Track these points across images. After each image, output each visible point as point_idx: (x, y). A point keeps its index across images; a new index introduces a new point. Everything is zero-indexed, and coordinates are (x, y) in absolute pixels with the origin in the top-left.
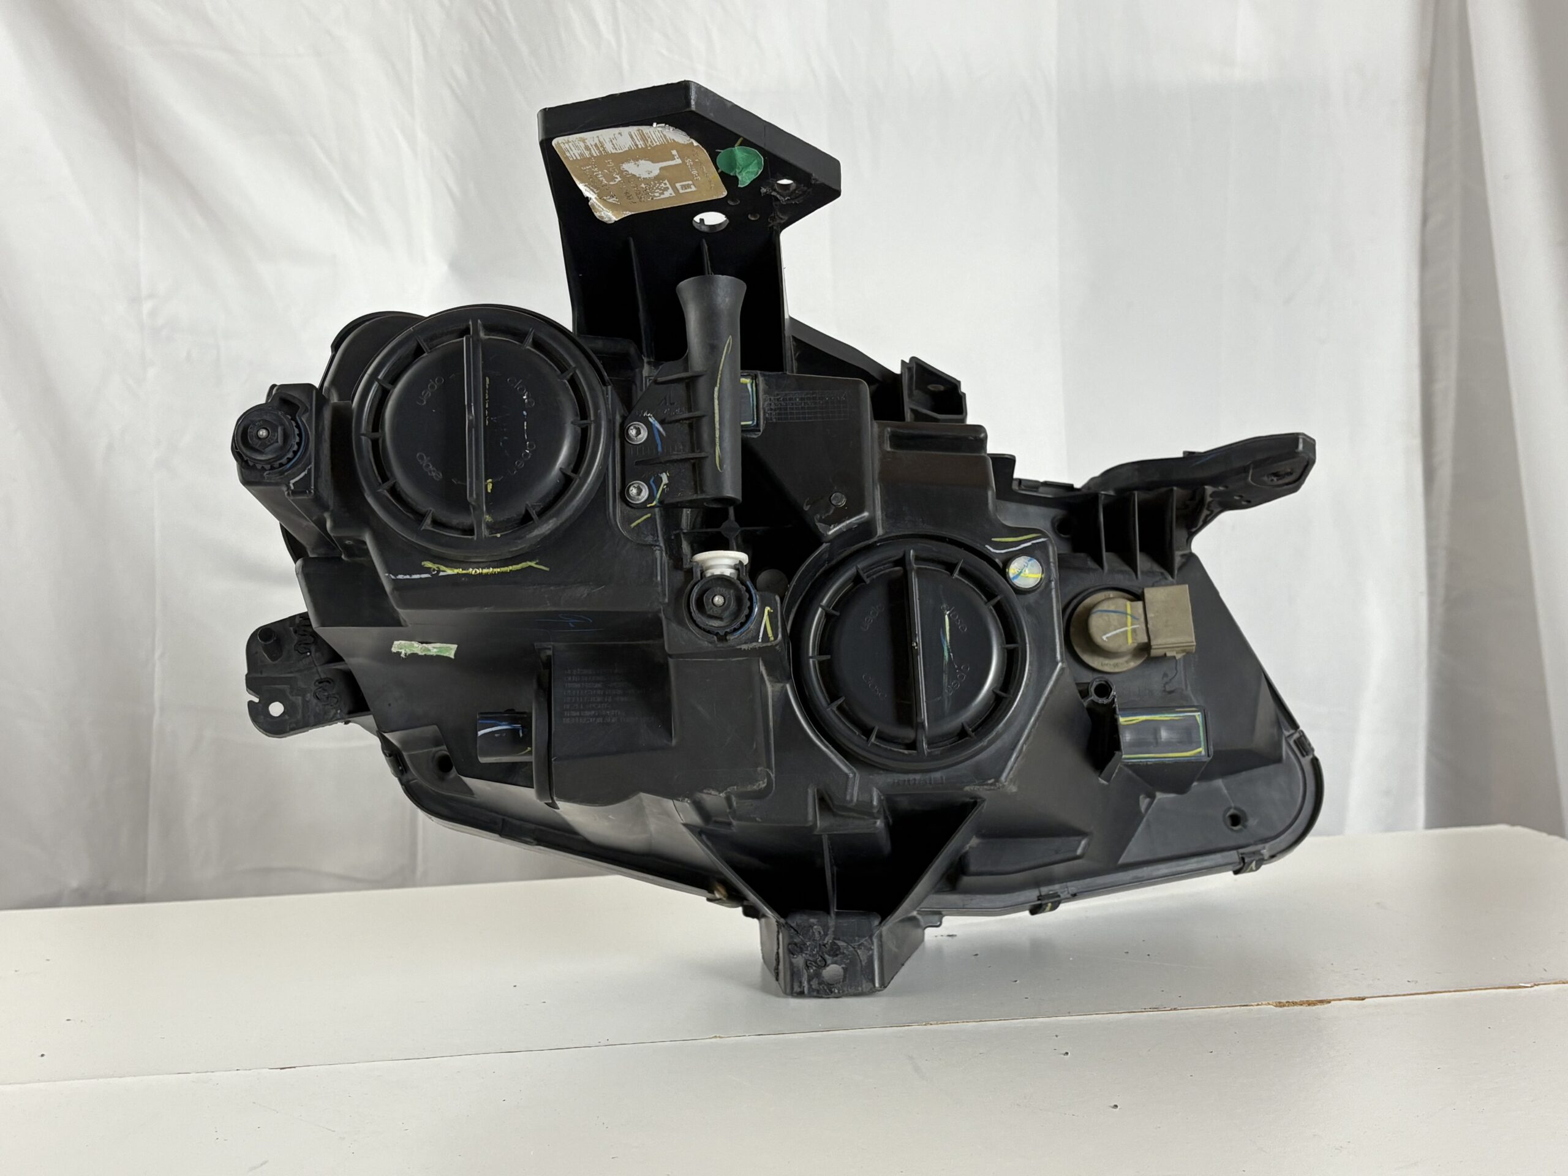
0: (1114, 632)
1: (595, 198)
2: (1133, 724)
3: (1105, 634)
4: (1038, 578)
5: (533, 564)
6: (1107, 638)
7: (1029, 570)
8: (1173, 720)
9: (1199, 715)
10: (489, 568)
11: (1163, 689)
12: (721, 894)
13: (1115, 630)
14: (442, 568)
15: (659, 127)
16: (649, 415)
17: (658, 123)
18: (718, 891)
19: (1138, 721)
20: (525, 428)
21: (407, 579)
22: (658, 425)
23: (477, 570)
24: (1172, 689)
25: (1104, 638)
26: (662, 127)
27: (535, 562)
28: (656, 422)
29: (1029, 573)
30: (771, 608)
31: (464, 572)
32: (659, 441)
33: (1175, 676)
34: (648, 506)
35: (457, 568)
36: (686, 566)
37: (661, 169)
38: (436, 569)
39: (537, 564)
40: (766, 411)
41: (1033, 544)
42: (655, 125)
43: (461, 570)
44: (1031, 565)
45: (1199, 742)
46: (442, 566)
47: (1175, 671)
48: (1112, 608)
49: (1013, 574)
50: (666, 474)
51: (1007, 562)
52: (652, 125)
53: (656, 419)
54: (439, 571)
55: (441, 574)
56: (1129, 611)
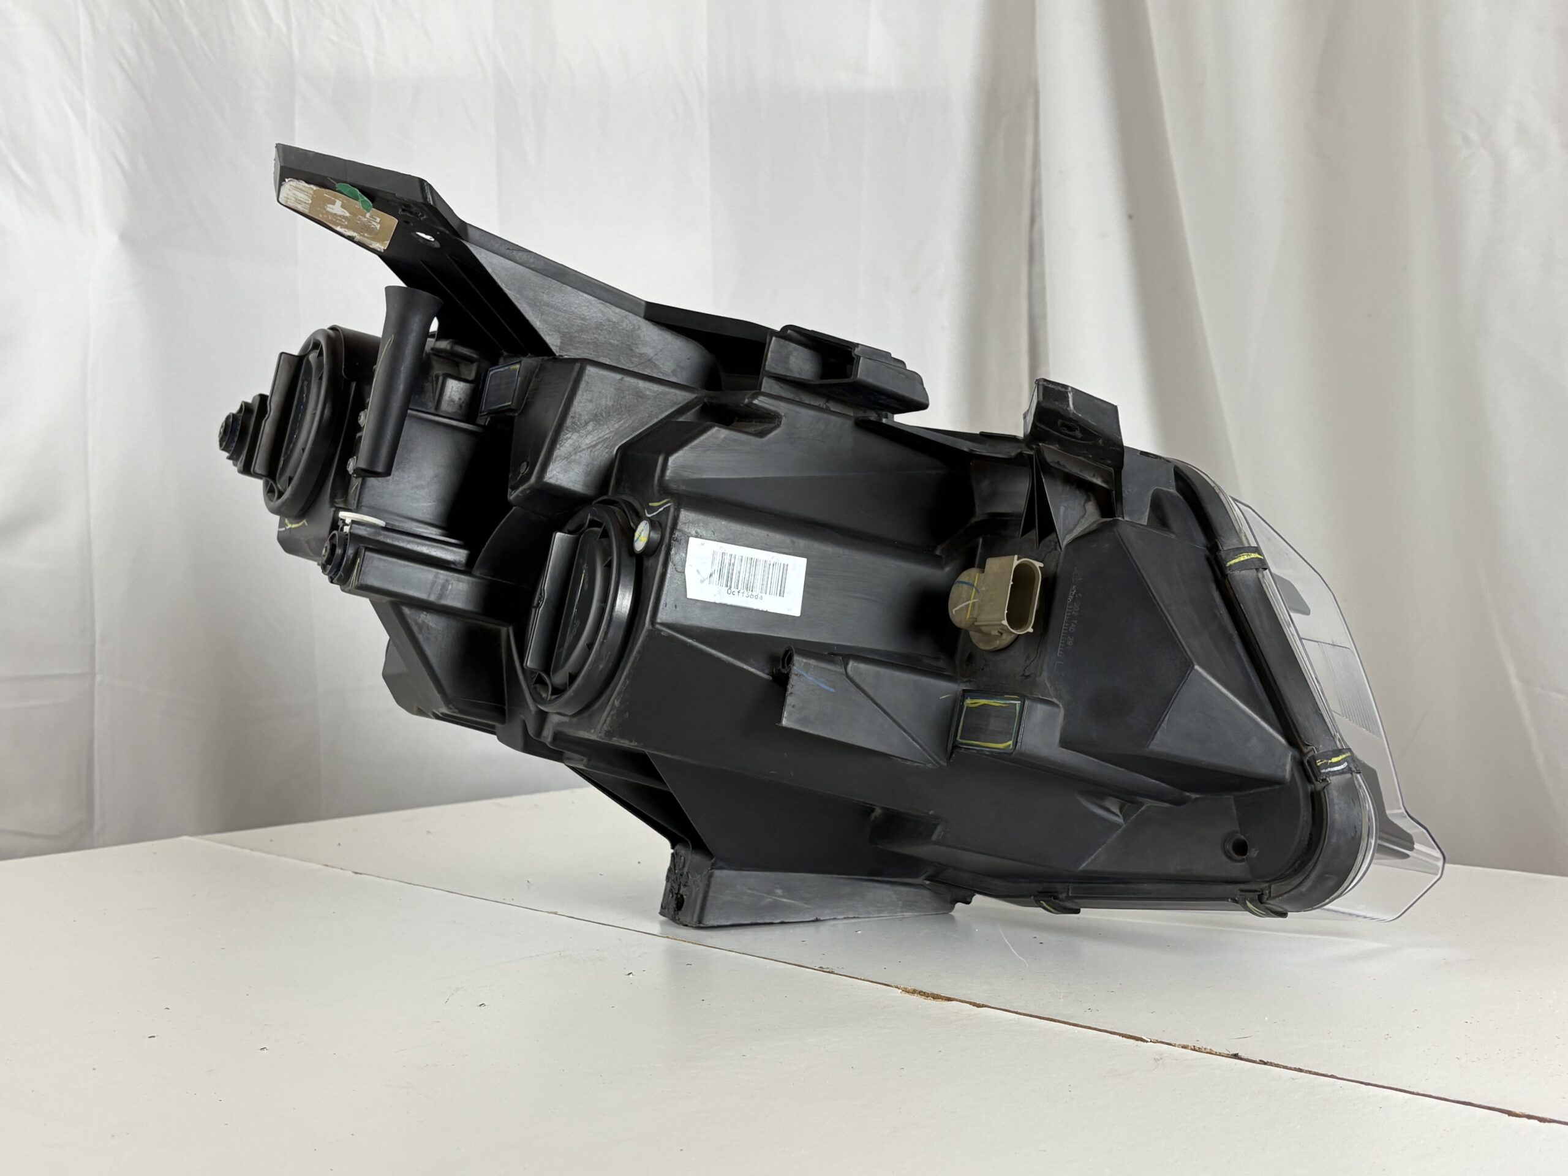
0: (961, 606)
3: (955, 607)
4: (645, 542)
6: (955, 611)
7: (643, 533)
8: (1001, 707)
9: (1018, 704)
11: (1023, 672)
13: (963, 603)
19: (980, 704)
24: (1029, 674)
27: (305, 520)
29: (643, 537)
33: (1035, 657)
41: (664, 508)
44: (645, 529)
45: (1012, 734)
47: (1036, 654)
48: (967, 579)
49: (636, 537)
56: (975, 585)
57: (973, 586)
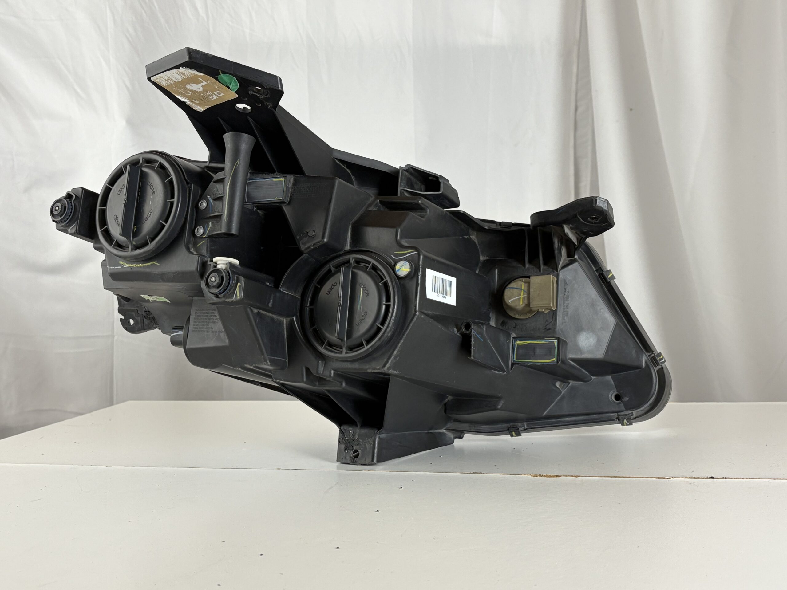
0: (514, 299)
1: (189, 101)
2: (524, 345)
3: (510, 299)
4: (407, 271)
6: (511, 301)
7: (404, 267)
8: (543, 343)
9: (556, 341)
10: (140, 264)
11: (545, 328)
13: (515, 297)
15: (183, 69)
16: (208, 196)
17: (182, 67)
19: (527, 343)
20: (150, 204)
21: (113, 269)
22: (211, 201)
23: (136, 265)
24: (549, 328)
25: (510, 301)
26: (185, 69)
27: (155, 262)
28: (210, 199)
29: (404, 269)
30: (240, 284)
31: (132, 266)
32: (211, 208)
33: (552, 321)
34: (203, 237)
35: (130, 264)
37: (202, 87)
40: (292, 193)
41: (411, 254)
42: (181, 68)
44: (406, 265)
45: (555, 355)
46: (125, 263)
47: (552, 319)
48: (515, 286)
49: (398, 269)
50: (210, 222)
51: (396, 262)
55: (125, 266)
56: (523, 288)
57: (521, 289)
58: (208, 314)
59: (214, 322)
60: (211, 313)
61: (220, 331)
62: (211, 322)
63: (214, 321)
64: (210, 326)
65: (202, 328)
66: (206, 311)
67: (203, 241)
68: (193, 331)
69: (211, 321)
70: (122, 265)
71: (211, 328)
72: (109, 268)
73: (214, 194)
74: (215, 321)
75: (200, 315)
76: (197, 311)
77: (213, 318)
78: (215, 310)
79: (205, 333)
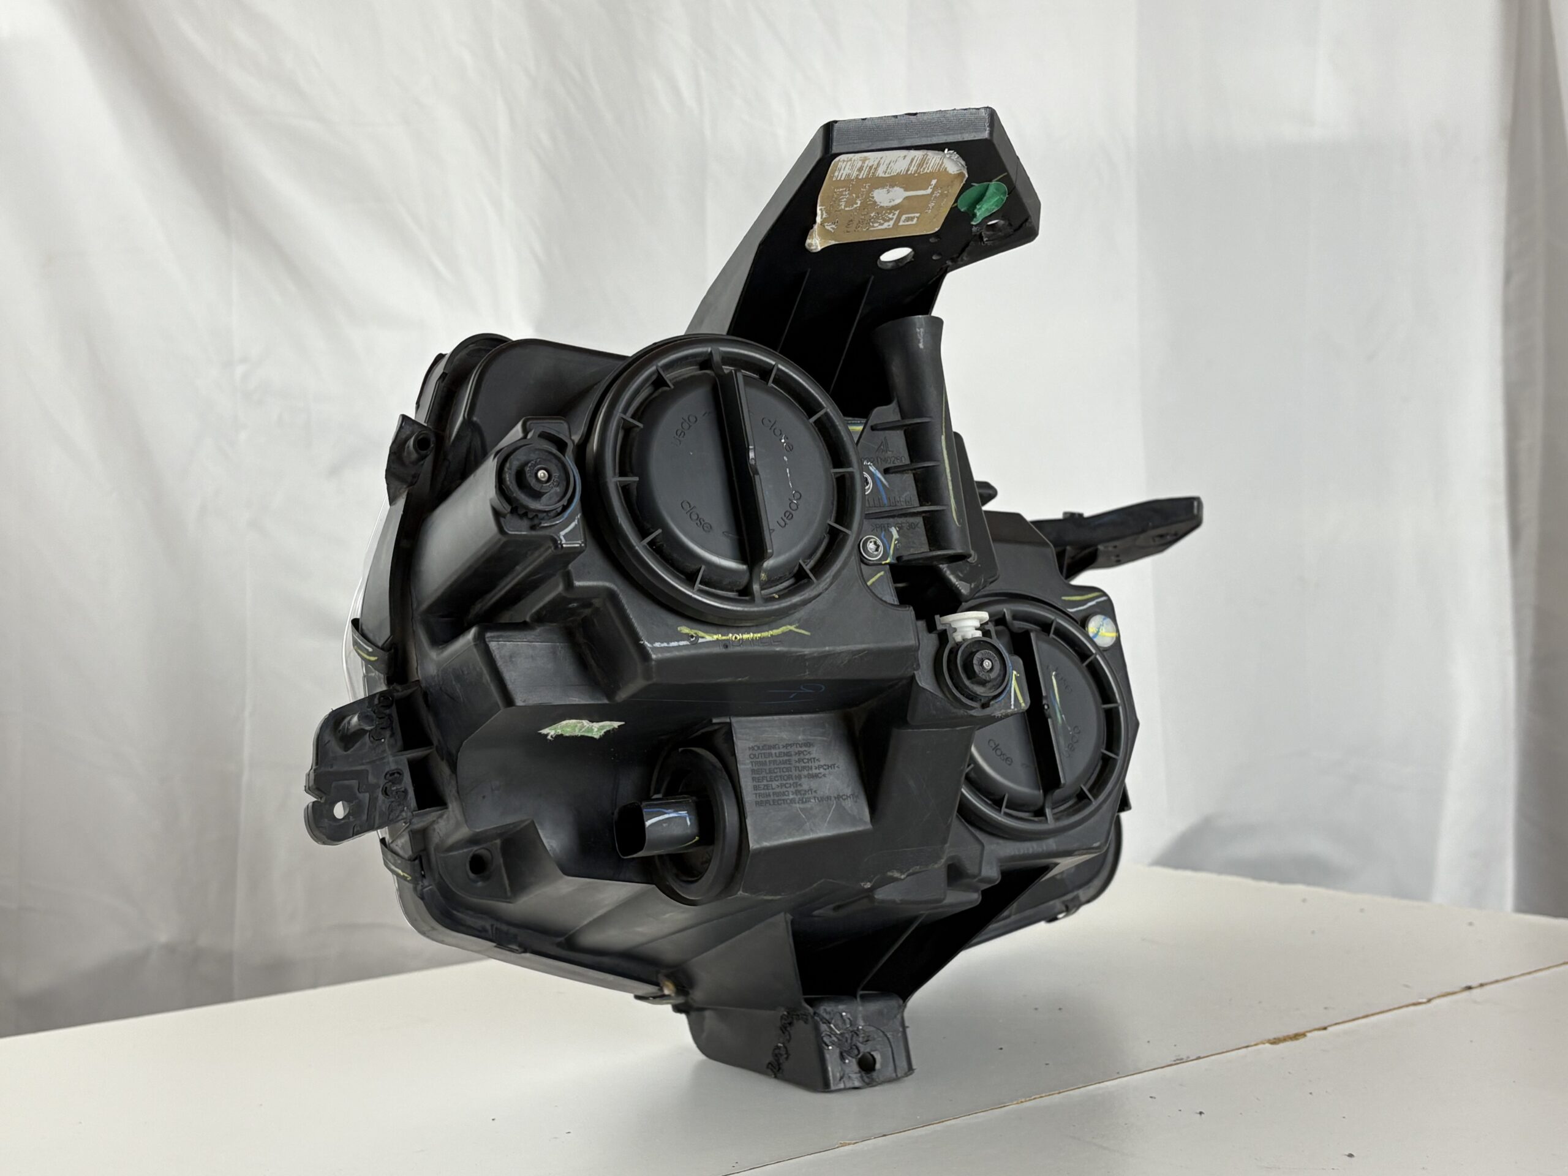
1: (822, 224)
4: (1113, 638)
5: (792, 628)
7: (1106, 628)
10: (749, 633)
12: (669, 990)
14: (701, 634)
16: (869, 464)
17: (949, 150)
18: (667, 986)
20: (789, 475)
21: (665, 647)
22: (879, 475)
23: (737, 636)
27: (794, 626)
28: (877, 471)
29: (1106, 632)
30: (1018, 673)
31: (724, 638)
32: (883, 493)
34: (883, 562)
35: (716, 634)
36: (940, 627)
37: (907, 198)
38: (694, 635)
39: (797, 628)
41: (1097, 602)
42: (946, 150)
43: (720, 635)
44: (1107, 624)
46: (700, 632)
49: (1093, 632)
50: (895, 528)
51: (1086, 621)
52: (943, 151)
53: (877, 468)
54: (698, 637)
55: (701, 640)
58: (791, 756)
59: (816, 776)
60: (799, 753)
61: (838, 795)
62: (805, 777)
63: (815, 771)
64: (805, 787)
65: (784, 794)
66: (784, 750)
67: (879, 572)
68: (758, 804)
69: (806, 773)
70: (692, 636)
71: (811, 790)
72: (649, 645)
73: (881, 459)
74: (817, 771)
75: (768, 760)
76: (754, 752)
77: (810, 764)
78: (808, 744)
79: (798, 805)
